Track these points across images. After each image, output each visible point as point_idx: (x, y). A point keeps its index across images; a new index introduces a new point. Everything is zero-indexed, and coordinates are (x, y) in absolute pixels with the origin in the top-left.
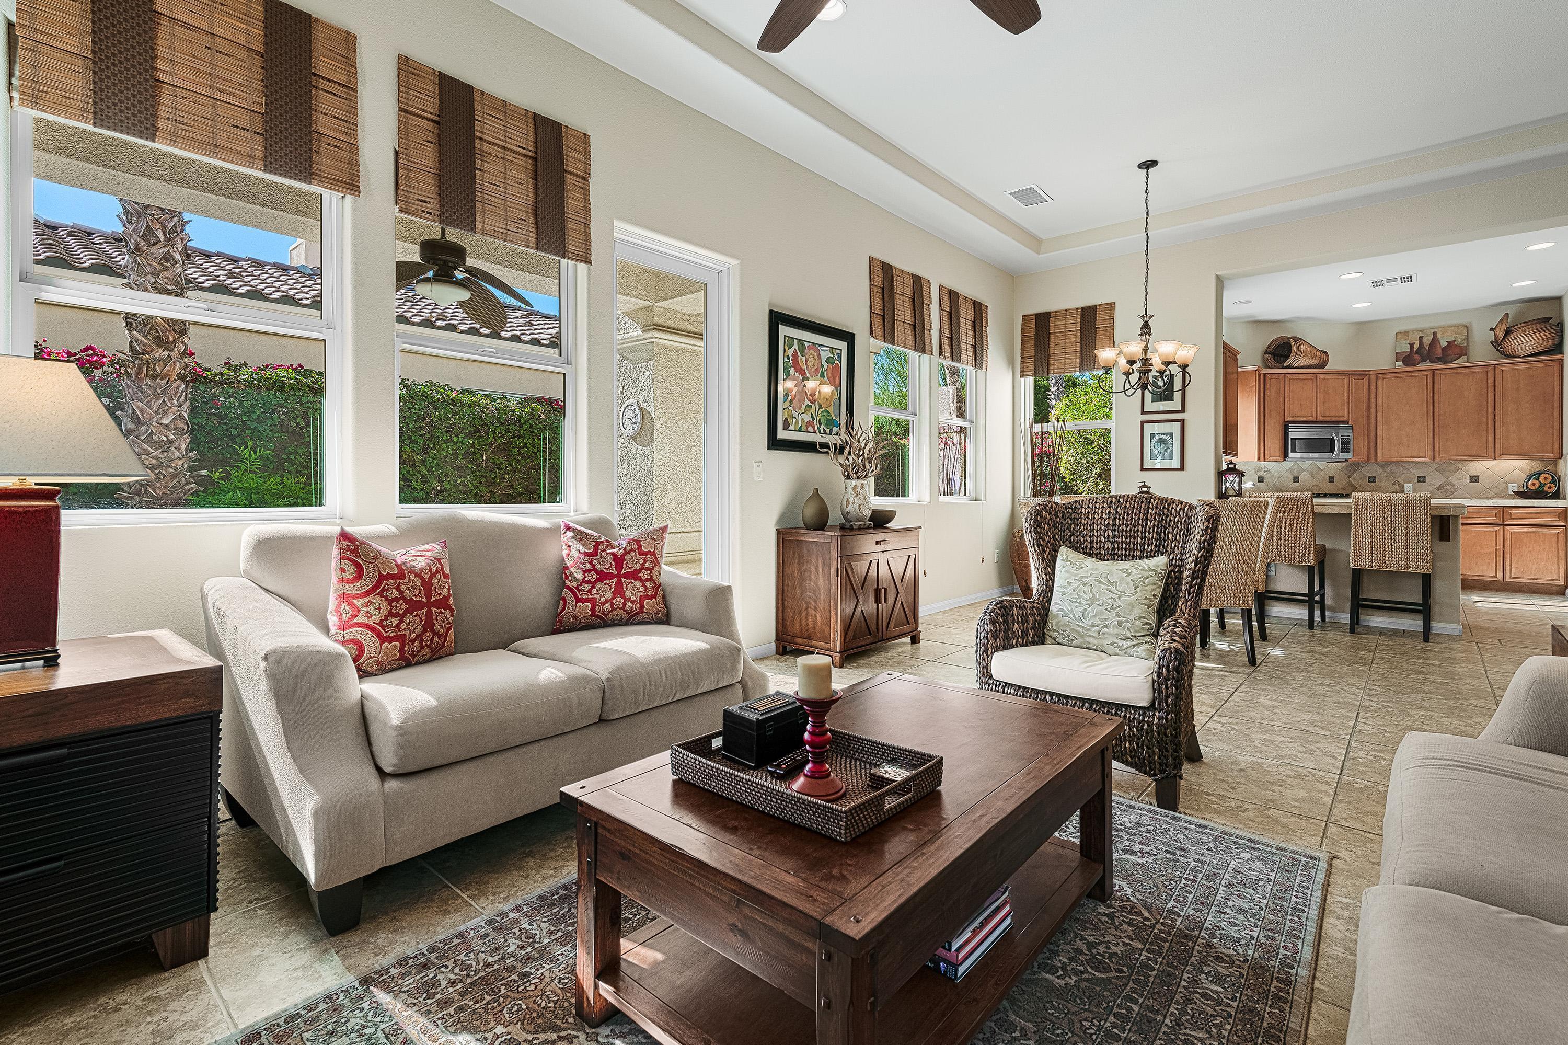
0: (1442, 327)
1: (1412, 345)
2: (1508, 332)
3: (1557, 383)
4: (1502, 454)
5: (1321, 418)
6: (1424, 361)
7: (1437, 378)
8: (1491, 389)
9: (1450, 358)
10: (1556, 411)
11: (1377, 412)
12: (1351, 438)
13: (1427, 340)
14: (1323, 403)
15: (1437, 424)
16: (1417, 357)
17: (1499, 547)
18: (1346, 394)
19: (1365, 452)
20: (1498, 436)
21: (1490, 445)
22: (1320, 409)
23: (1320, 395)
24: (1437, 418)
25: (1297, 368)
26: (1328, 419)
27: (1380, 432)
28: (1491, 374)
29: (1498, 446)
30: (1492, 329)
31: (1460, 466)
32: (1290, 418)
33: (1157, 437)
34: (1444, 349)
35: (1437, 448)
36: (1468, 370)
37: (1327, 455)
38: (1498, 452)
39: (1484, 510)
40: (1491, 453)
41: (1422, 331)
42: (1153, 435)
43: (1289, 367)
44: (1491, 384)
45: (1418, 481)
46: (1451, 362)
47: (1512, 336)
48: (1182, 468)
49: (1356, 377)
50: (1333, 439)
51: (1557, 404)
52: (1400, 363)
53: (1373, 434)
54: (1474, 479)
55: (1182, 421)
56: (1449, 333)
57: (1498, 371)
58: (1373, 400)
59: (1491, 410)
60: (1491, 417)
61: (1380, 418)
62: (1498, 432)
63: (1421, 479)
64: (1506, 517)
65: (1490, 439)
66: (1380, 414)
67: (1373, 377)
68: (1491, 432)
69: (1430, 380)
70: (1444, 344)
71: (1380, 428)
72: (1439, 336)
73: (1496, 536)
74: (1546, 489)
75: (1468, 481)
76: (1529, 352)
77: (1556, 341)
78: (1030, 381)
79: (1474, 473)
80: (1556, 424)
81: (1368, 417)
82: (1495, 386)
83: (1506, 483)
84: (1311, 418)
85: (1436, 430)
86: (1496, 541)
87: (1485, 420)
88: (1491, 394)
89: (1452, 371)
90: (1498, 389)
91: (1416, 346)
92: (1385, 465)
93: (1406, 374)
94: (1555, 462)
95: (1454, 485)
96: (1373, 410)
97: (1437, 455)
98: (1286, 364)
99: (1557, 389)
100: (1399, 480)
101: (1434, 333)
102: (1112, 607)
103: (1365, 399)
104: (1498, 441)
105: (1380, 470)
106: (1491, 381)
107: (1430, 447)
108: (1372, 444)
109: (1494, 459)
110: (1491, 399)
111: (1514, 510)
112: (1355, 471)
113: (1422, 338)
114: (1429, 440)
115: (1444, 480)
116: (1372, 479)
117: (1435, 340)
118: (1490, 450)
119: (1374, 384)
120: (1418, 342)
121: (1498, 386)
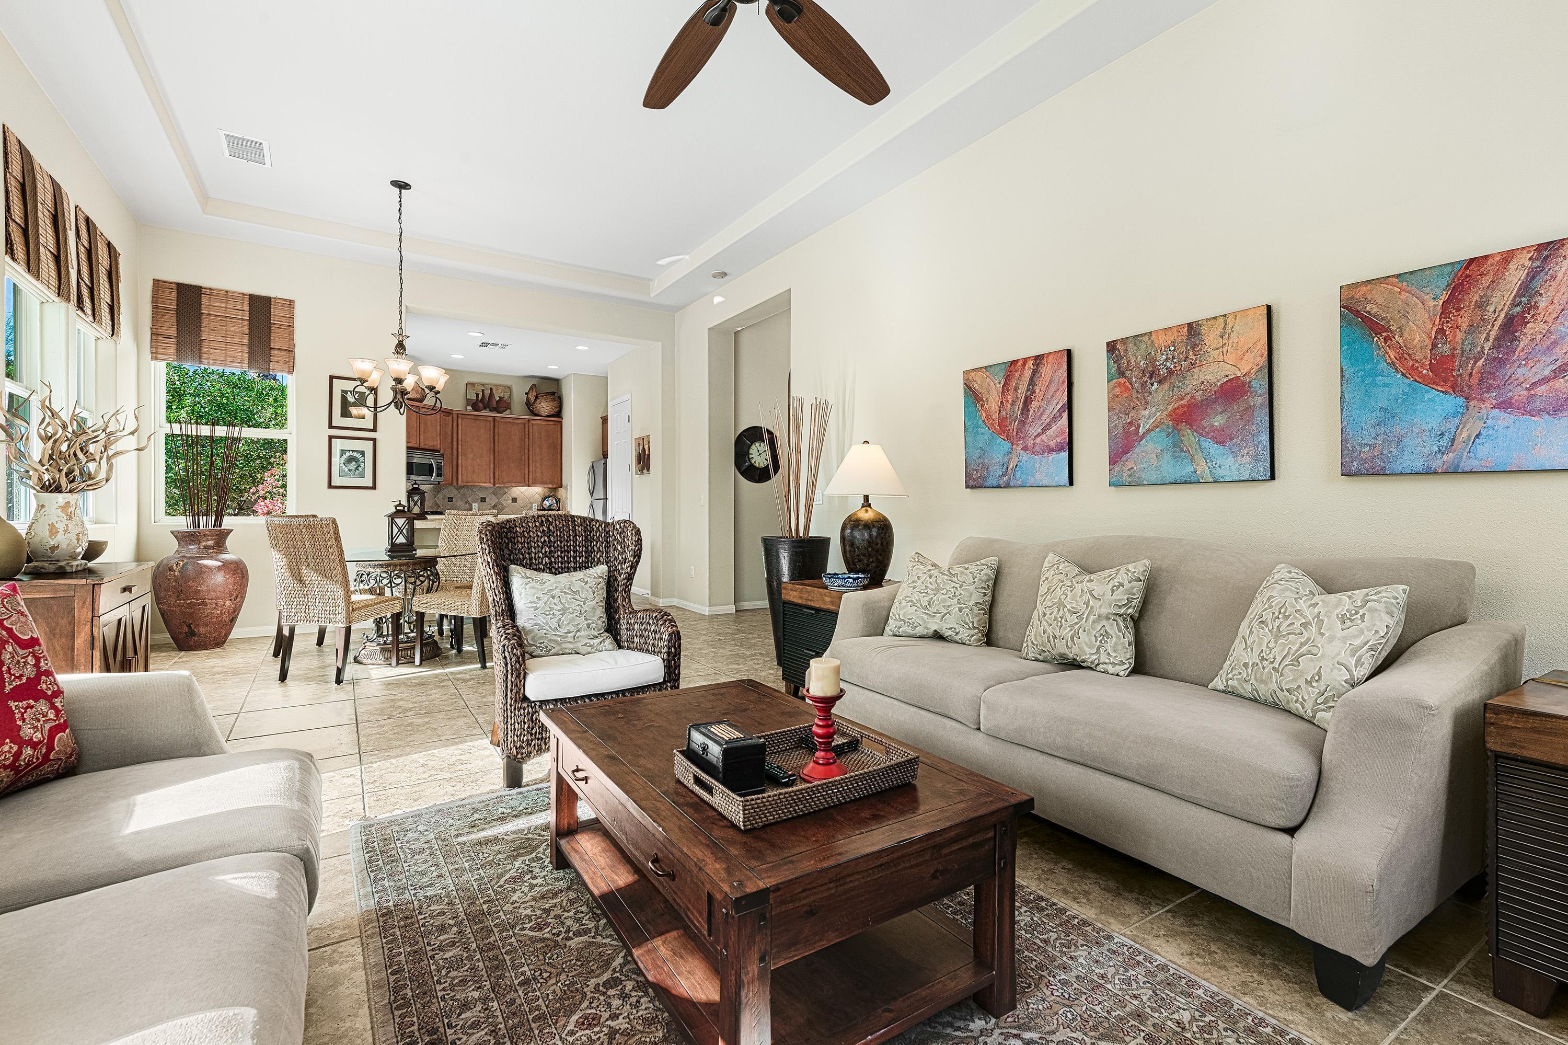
0: (496, 385)
1: (477, 395)
2: (535, 397)
3: (559, 437)
4: (533, 483)
5: (422, 446)
6: (485, 409)
7: (496, 423)
8: (527, 436)
9: (501, 409)
10: (559, 455)
11: (457, 444)
12: (443, 465)
13: (487, 393)
14: (424, 432)
15: (497, 458)
16: (480, 404)
18: (438, 428)
19: (450, 477)
20: (531, 470)
21: (527, 476)
22: (422, 438)
23: (422, 426)
24: (496, 455)
26: (427, 447)
27: (460, 462)
28: (527, 425)
29: (531, 477)
30: (526, 394)
31: (507, 491)
33: (348, 454)
34: (497, 402)
35: (497, 477)
36: (512, 420)
37: (427, 478)
38: (531, 482)
40: (527, 482)
41: (483, 385)
42: (343, 452)
44: (526, 433)
46: (501, 413)
47: (537, 400)
48: (374, 487)
49: (444, 414)
50: (431, 465)
51: (559, 451)
52: (470, 408)
53: (455, 463)
54: (514, 500)
55: (374, 440)
56: (500, 390)
57: (530, 424)
58: (455, 435)
59: (526, 451)
60: (527, 456)
61: (460, 450)
62: (531, 467)
63: (483, 500)
65: (527, 472)
66: (460, 446)
67: (455, 416)
68: (526, 467)
69: (492, 424)
70: (498, 398)
71: (460, 458)
72: (494, 392)
75: (511, 501)
76: (546, 414)
77: (559, 409)
78: (161, 367)
79: (514, 496)
80: (559, 464)
81: (452, 448)
82: (528, 434)
83: (531, 503)
84: (416, 445)
85: (496, 462)
87: (524, 458)
88: (527, 440)
89: (504, 420)
90: (531, 436)
91: (480, 396)
92: (459, 488)
93: (477, 418)
94: (555, 490)
95: (502, 505)
96: (455, 443)
97: (497, 481)
99: (559, 441)
100: (469, 500)
101: (491, 389)
102: (581, 613)
103: (450, 434)
104: (531, 474)
105: (456, 492)
106: (527, 430)
107: (492, 476)
108: (455, 471)
109: (525, 487)
110: (527, 443)
112: (439, 492)
113: (483, 390)
114: (492, 470)
115: (497, 500)
116: (451, 499)
117: (491, 394)
118: (527, 479)
119: (455, 422)
120: (481, 393)
121: (531, 435)
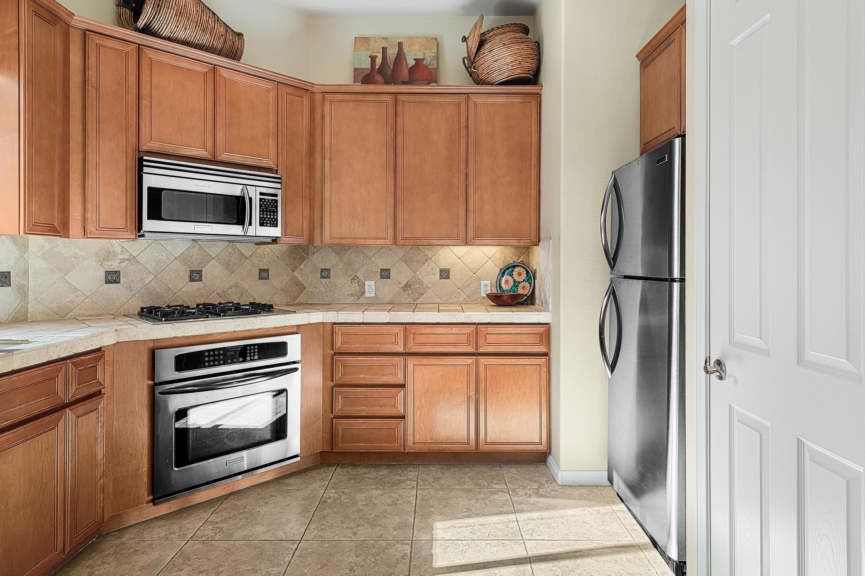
0: (409, 38)
1: (373, 59)
2: (482, 44)
3: (534, 129)
4: (476, 237)
7: (400, 108)
8: (463, 132)
9: (415, 80)
10: (534, 171)
11: (323, 158)
12: (279, 198)
13: (392, 52)
14: (229, 127)
15: (400, 183)
16: (378, 77)
17: (472, 393)
18: (273, 118)
19: (306, 228)
20: (471, 208)
21: (462, 221)
22: (220, 136)
23: (222, 110)
24: (398, 175)
25: (169, 39)
27: (327, 194)
28: (463, 108)
29: (471, 223)
30: (465, 39)
31: (428, 252)
32: (154, 146)
34: (412, 70)
35: (399, 225)
36: (438, 99)
37: (230, 230)
38: (471, 233)
39: (455, 330)
40: (462, 235)
41: (385, 39)
43: (147, 30)
44: (463, 125)
45: (382, 277)
46: (417, 86)
47: (487, 47)
49: (291, 90)
50: (247, 198)
51: (534, 162)
53: (317, 196)
54: (445, 274)
56: (417, 47)
57: (471, 105)
58: (317, 138)
59: (462, 166)
60: (462, 177)
61: (326, 169)
62: (471, 201)
63: (385, 274)
64: (481, 341)
65: (462, 212)
66: (327, 162)
68: (462, 200)
69: (391, 110)
70: (411, 63)
71: (327, 185)
72: (405, 49)
73: (468, 373)
74: (520, 291)
75: (438, 276)
76: (504, 76)
77: (534, 66)
79: (445, 265)
80: (534, 192)
81: (310, 165)
82: (467, 127)
83: (479, 280)
84: (202, 153)
85: (399, 193)
86: (468, 382)
87: (456, 181)
88: (463, 140)
89: (417, 98)
90: (472, 133)
91: (379, 61)
92: (336, 249)
93: (360, 97)
94: (527, 251)
96: (318, 156)
97: (400, 236)
98: (141, 23)
99: (535, 140)
100: (359, 274)
101: (400, 44)
103: (305, 134)
104: (471, 215)
105: (335, 258)
106: (463, 119)
107: (390, 223)
108: (317, 215)
109: (466, 244)
110: (463, 148)
111: (491, 329)
112: (303, 259)
113: (384, 49)
114: (391, 211)
115: (411, 275)
116: (325, 273)
117: (400, 56)
118: (462, 229)
119: (318, 111)
120: (380, 56)
121: (472, 128)
